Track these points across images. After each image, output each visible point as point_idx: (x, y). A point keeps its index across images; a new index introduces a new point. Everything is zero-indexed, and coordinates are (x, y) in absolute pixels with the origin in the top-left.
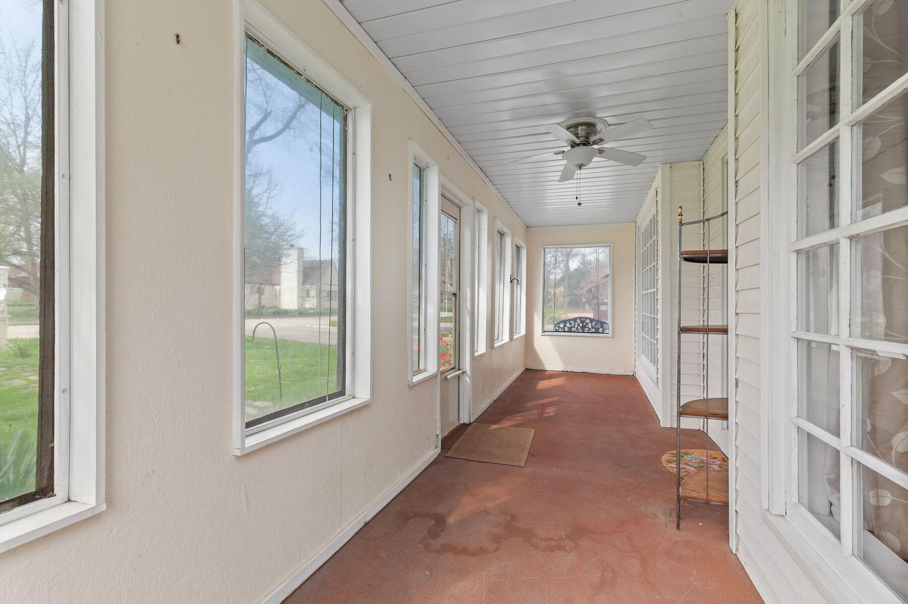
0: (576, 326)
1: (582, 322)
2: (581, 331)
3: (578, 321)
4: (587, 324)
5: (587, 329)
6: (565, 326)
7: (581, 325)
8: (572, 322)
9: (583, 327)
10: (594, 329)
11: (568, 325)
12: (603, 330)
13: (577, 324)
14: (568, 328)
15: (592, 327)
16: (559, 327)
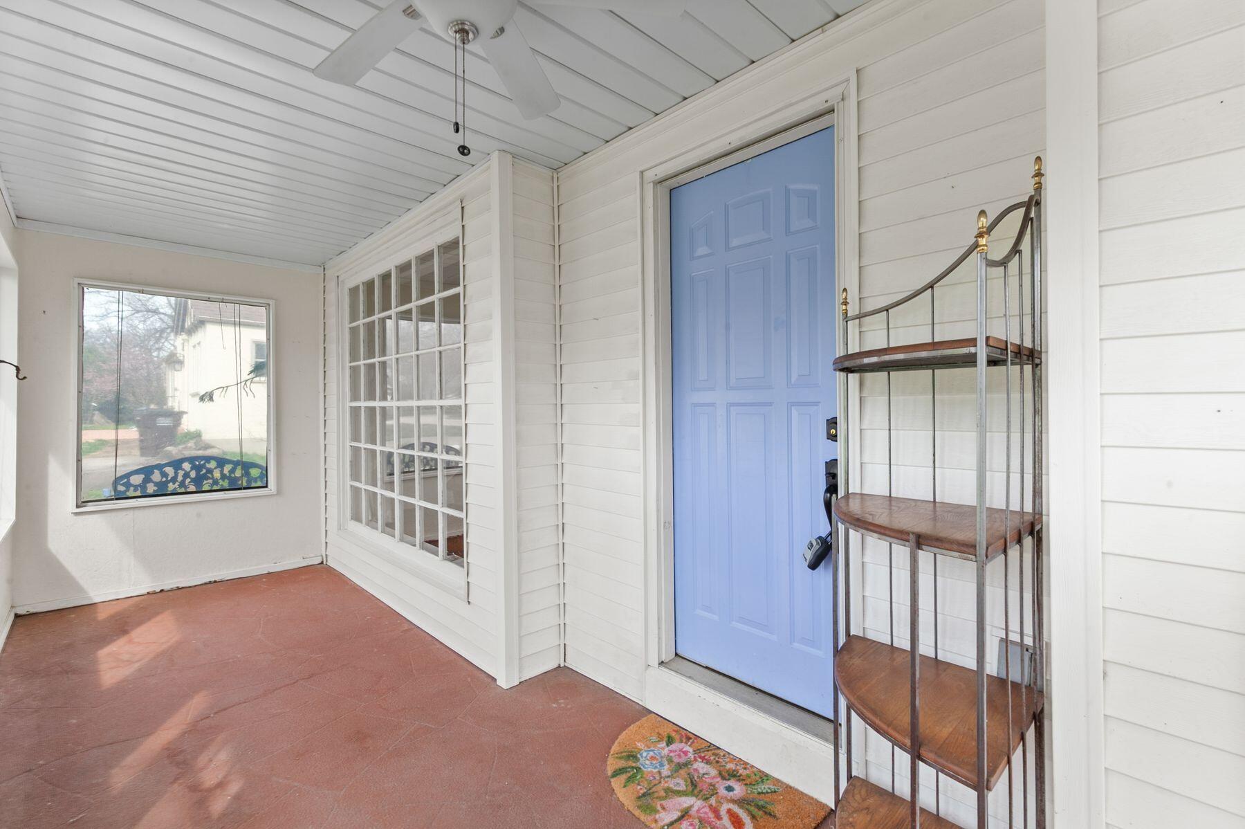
0: (180, 478)
1: (198, 468)
2: (192, 488)
3: (187, 466)
4: (210, 471)
5: (211, 481)
6: (147, 480)
7: (193, 474)
8: (170, 471)
9: (198, 481)
10: (227, 481)
11: (156, 476)
12: (248, 482)
13: (181, 473)
14: (156, 484)
15: (223, 477)
16: (128, 485)
